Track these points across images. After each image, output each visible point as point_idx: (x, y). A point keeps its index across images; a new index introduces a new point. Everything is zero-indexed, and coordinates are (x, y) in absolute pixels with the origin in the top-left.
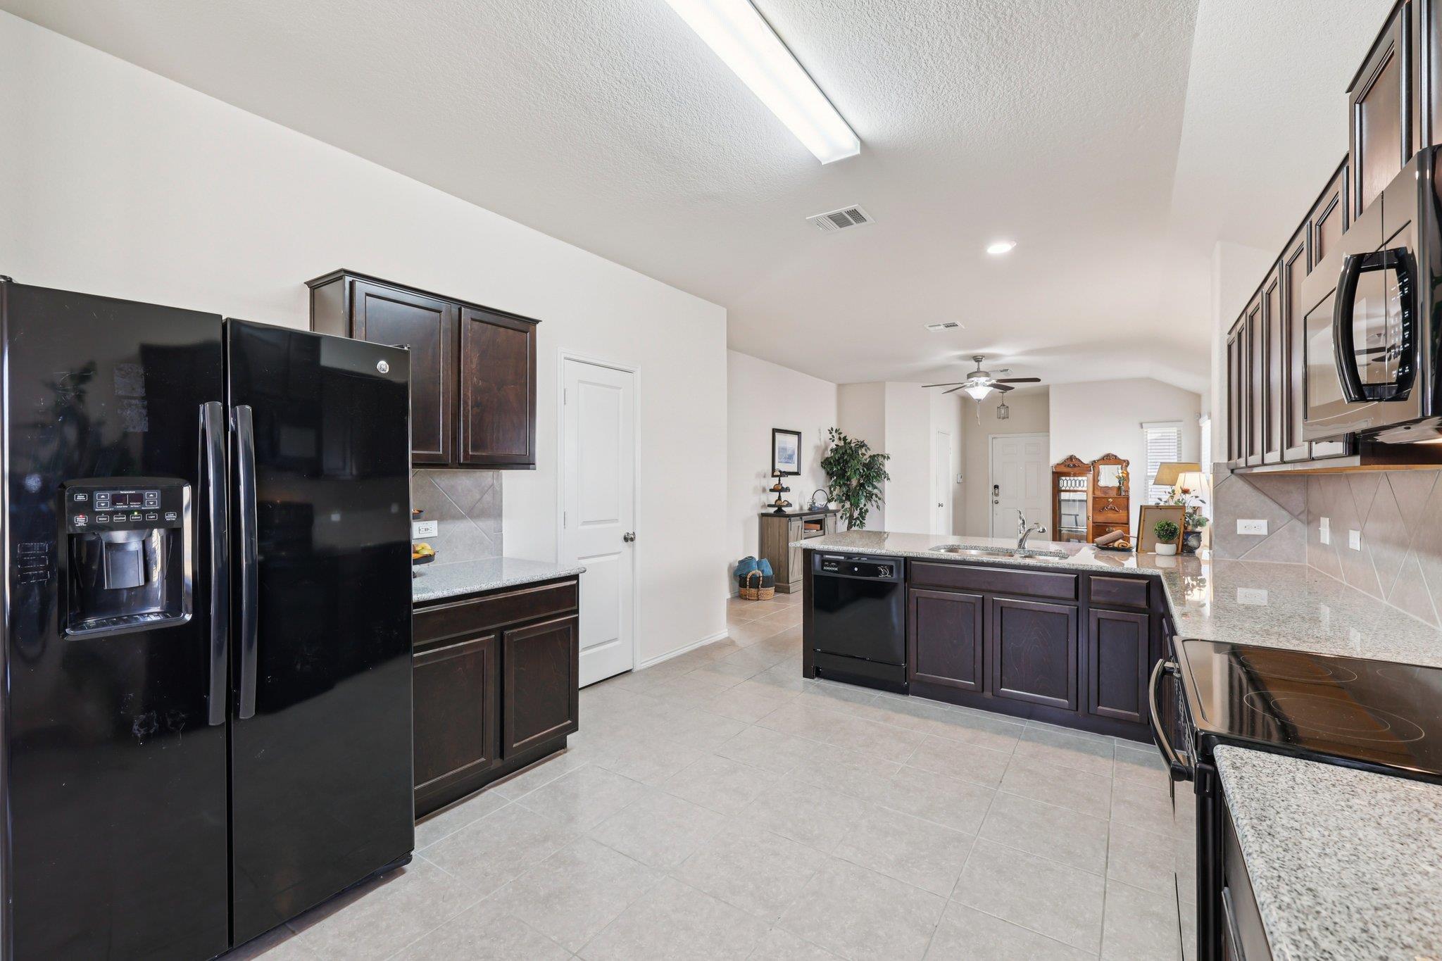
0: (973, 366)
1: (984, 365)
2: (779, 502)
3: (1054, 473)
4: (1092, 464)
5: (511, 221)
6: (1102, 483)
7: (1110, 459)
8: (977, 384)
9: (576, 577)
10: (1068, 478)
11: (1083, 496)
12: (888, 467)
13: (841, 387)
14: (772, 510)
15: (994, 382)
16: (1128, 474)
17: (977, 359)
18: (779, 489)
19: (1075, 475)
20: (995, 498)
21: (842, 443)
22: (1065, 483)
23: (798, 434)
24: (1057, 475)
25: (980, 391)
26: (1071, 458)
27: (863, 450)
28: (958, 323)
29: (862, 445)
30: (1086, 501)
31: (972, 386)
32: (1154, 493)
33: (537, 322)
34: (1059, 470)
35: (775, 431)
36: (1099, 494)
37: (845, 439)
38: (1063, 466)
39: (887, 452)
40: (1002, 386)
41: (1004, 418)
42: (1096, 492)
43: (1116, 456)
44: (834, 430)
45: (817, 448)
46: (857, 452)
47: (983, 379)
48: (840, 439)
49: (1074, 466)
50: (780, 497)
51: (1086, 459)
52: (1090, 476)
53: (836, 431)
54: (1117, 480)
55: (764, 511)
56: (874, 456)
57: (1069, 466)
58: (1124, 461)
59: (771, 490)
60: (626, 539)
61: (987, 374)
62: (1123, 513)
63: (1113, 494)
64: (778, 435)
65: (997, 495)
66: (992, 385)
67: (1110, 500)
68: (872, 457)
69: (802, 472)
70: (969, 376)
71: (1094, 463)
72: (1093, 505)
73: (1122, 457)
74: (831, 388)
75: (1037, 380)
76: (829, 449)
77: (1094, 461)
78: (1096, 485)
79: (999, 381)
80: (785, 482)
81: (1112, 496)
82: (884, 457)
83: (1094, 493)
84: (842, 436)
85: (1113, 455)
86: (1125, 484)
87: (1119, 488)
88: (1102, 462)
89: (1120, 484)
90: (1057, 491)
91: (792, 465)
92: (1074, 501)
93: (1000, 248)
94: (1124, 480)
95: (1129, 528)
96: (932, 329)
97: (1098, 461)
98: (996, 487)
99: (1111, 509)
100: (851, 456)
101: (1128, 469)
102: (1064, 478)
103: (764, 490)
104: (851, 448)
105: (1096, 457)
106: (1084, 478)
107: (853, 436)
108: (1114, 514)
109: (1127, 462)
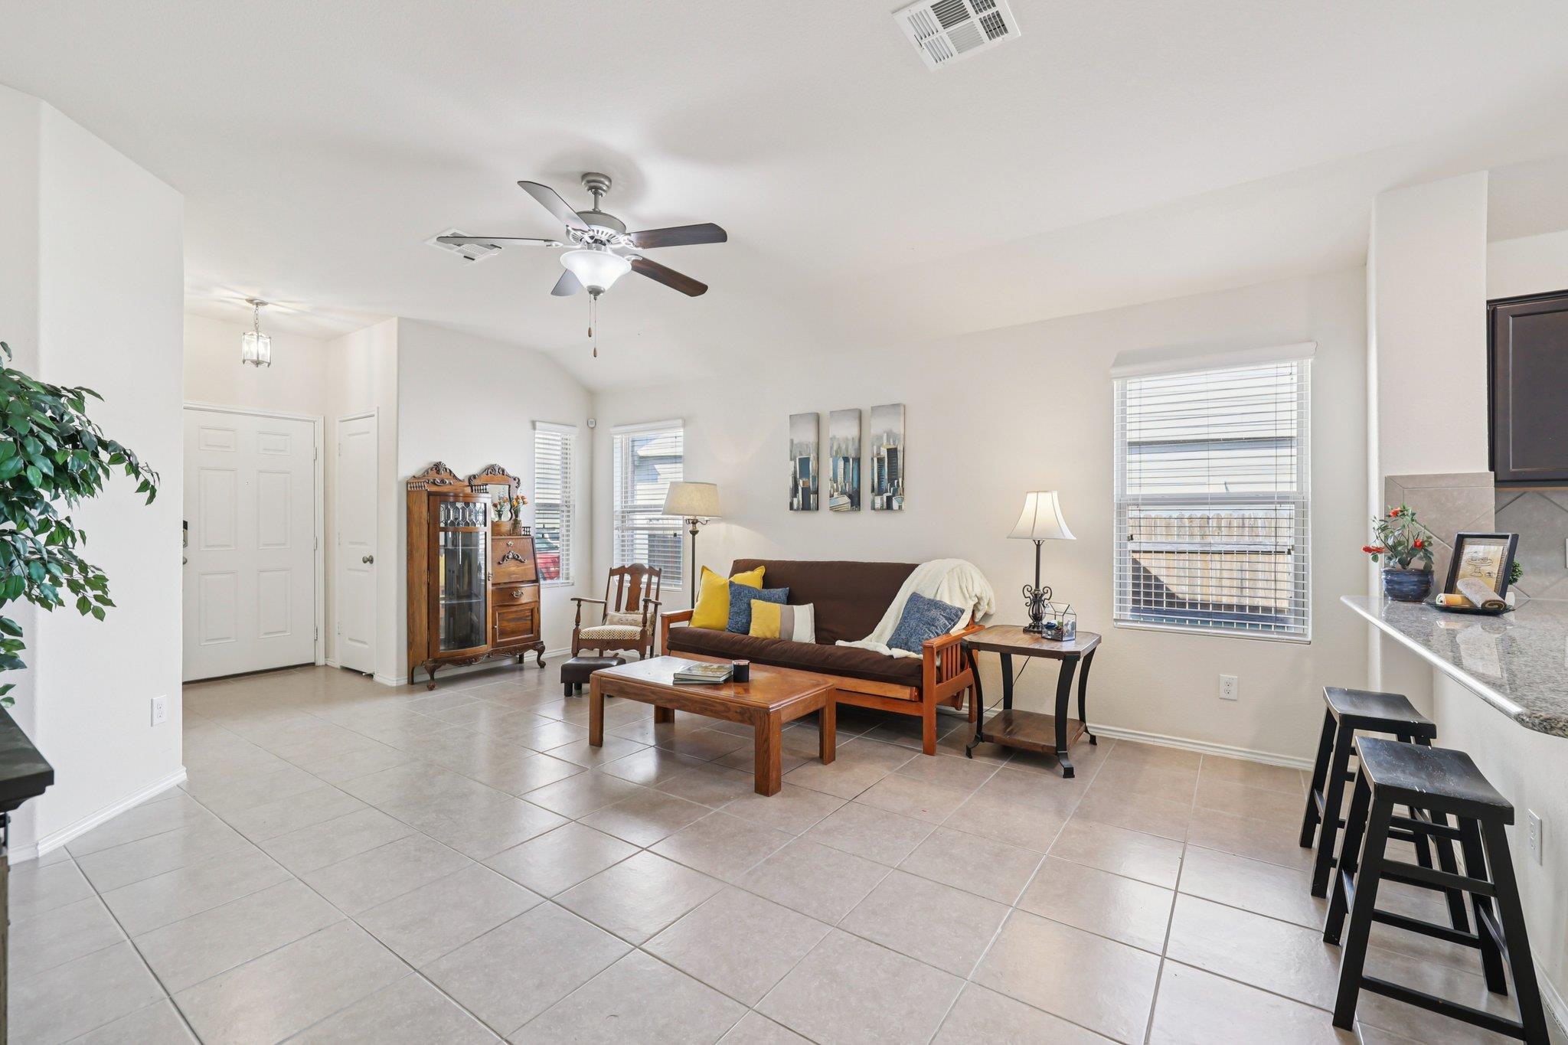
4: (469, 479)
7: (494, 473)
26: (437, 467)
43: (503, 470)
49: (443, 482)
51: (459, 472)
58: (514, 479)
62: (529, 564)
67: (511, 542)
72: (492, 552)
73: (511, 472)
77: (473, 476)
85: (499, 468)
87: (516, 523)
88: (484, 476)
97: (476, 476)
98: (185, 525)
99: (514, 558)
108: (518, 566)
109: (517, 480)
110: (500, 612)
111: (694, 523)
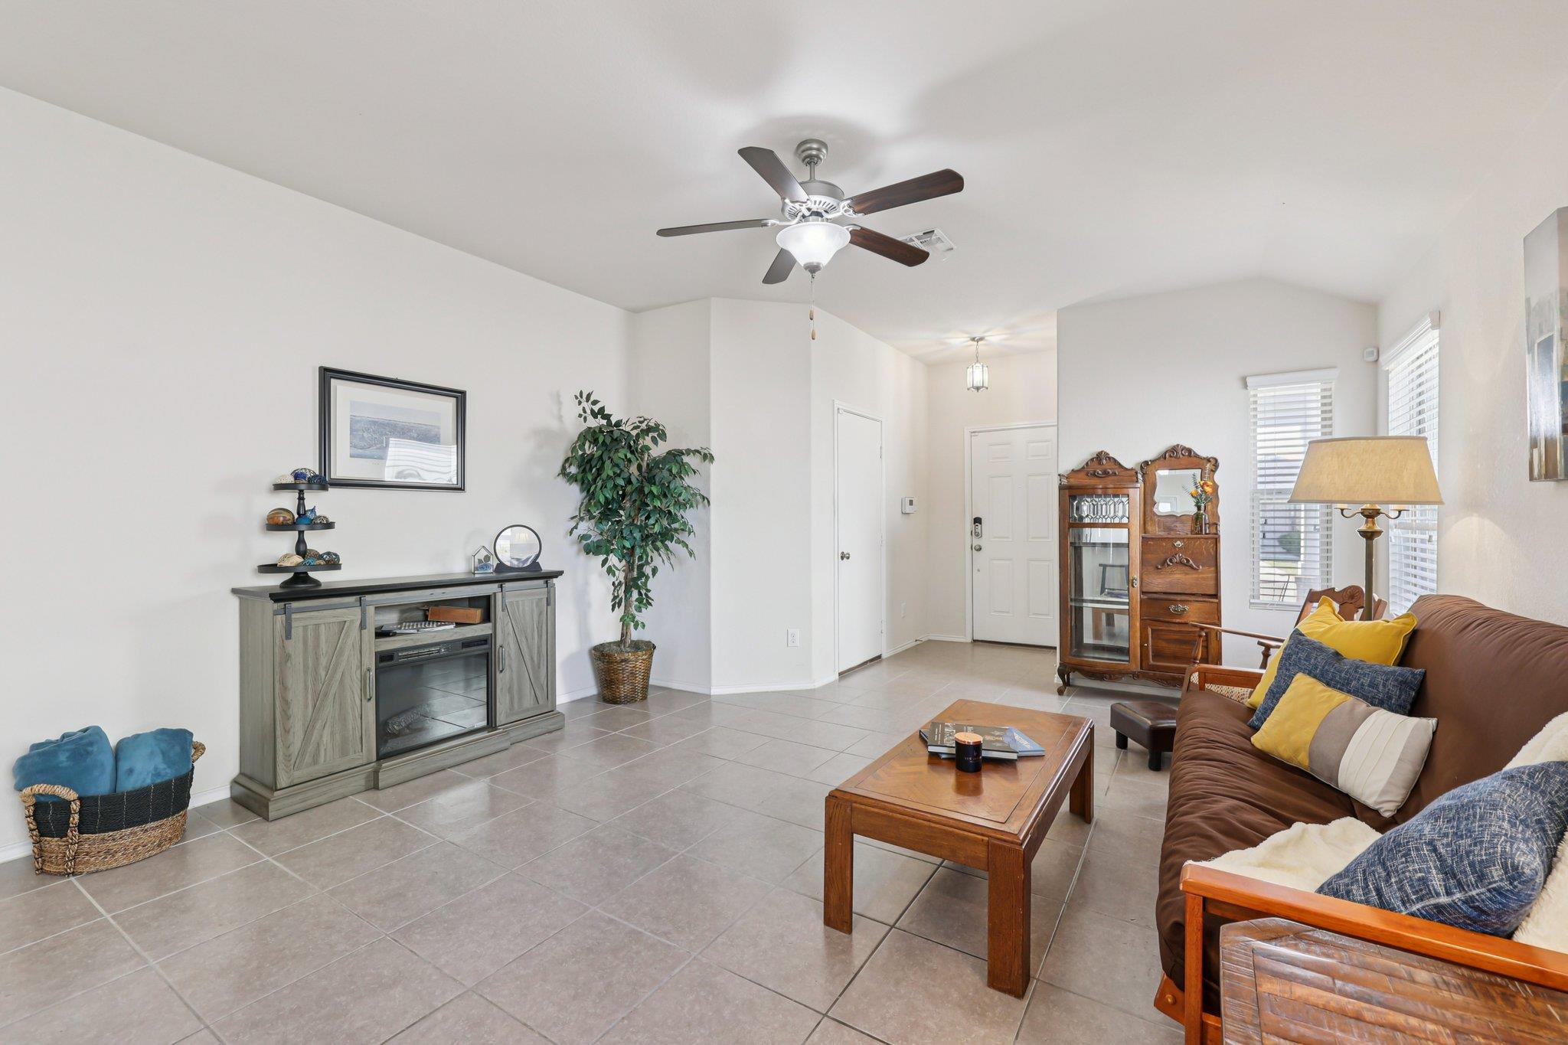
2: (299, 559)
3: (1062, 488)
4: (1142, 468)
6: (1163, 508)
7: (1178, 457)
10: (1094, 500)
11: (1120, 536)
13: (634, 314)
16: (1216, 487)
17: (809, 155)
18: (299, 522)
19: (1106, 493)
21: (598, 425)
22: (1087, 508)
23: (460, 397)
24: (1071, 494)
26: (1100, 457)
30: (1128, 545)
32: (1272, 528)
34: (1073, 481)
35: (327, 375)
36: (1155, 531)
37: (605, 414)
38: (1082, 475)
42: (1149, 528)
43: (1190, 451)
44: (584, 396)
48: (595, 414)
49: (1106, 473)
50: (302, 543)
51: (1129, 460)
52: (1137, 493)
54: (1192, 502)
57: (1094, 475)
58: (1208, 460)
59: (275, 527)
62: (1206, 572)
63: (1185, 530)
64: (338, 386)
65: (978, 536)
67: (1178, 543)
68: (675, 456)
71: (1146, 467)
72: (1143, 553)
73: (1203, 452)
77: (1146, 463)
78: (1148, 513)
81: (1182, 534)
82: (703, 457)
83: (1144, 529)
84: (598, 408)
85: (1184, 448)
86: (1209, 507)
87: (1197, 518)
88: (1161, 462)
89: (1199, 508)
90: (1071, 526)
92: (1105, 545)
94: (1207, 499)
95: (1219, 604)
97: (1152, 461)
98: (977, 521)
99: (1181, 563)
101: (1217, 477)
102: (1084, 500)
105: (1151, 453)
106: (1124, 499)
108: (1187, 574)
109: (1213, 462)
110: (1154, 628)
111: (1371, 515)
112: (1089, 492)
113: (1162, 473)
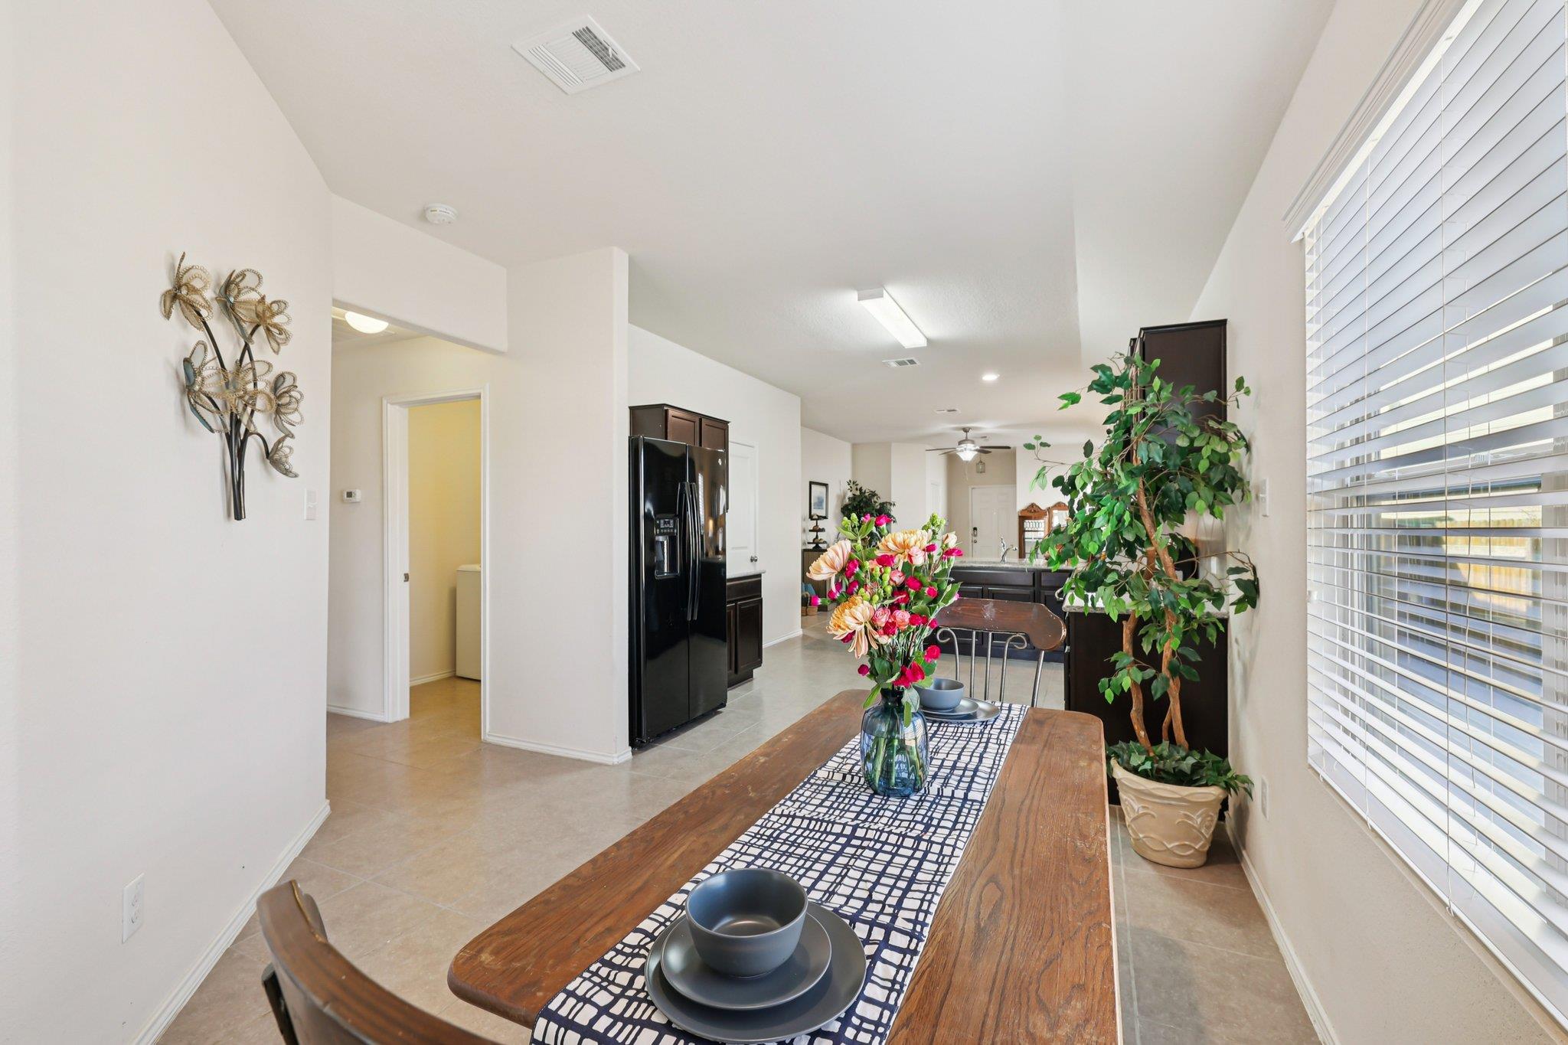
0: (963, 435)
1: (971, 434)
2: (816, 541)
3: (1020, 517)
5: (702, 356)
8: (965, 449)
9: (759, 576)
10: (1030, 521)
11: (1039, 534)
12: (894, 511)
13: (854, 446)
14: (811, 546)
15: (978, 448)
17: (966, 430)
18: (816, 530)
19: (1035, 519)
20: (974, 538)
21: (858, 493)
22: (1028, 524)
23: (826, 485)
24: (1022, 519)
25: (968, 454)
26: (1033, 505)
27: (875, 499)
28: (957, 409)
29: (873, 494)
31: (962, 451)
33: (728, 422)
34: (1023, 514)
35: (811, 483)
37: (861, 489)
38: (1026, 511)
39: (892, 500)
40: (984, 450)
41: (981, 472)
43: (1065, 504)
44: (852, 482)
45: (838, 496)
46: (870, 500)
47: (970, 446)
48: (857, 489)
49: (1035, 511)
50: (817, 536)
51: (1043, 507)
52: (1046, 519)
53: (854, 483)
55: (804, 548)
56: (884, 503)
57: (1031, 511)
59: (810, 531)
60: (752, 560)
61: (973, 442)
64: (813, 486)
65: (975, 536)
66: (977, 450)
68: (882, 504)
69: (829, 516)
70: (960, 443)
71: (1049, 510)
74: (848, 446)
75: (1009, 448)
76: (847, 498)
77: (1049, 508)
79: (982, 447)
80: (821, 524)
82: (891, 504)
84: (859, 487)
90: (1022, 531)
91: (822, 511)
92: (1034, 538)
93: (990, 377)
96: (938, 412)
97: (1052, 507)
98: (975, 529)
100: (866, 503)
102: (1027, 521)
103: (804, 531)
104: (866, 497)
105: (1051, 505)
106: (1042, 521)
107: (867, 486)
112: (1029, 518)
113: (1055, 511)
